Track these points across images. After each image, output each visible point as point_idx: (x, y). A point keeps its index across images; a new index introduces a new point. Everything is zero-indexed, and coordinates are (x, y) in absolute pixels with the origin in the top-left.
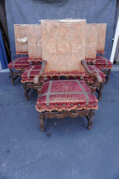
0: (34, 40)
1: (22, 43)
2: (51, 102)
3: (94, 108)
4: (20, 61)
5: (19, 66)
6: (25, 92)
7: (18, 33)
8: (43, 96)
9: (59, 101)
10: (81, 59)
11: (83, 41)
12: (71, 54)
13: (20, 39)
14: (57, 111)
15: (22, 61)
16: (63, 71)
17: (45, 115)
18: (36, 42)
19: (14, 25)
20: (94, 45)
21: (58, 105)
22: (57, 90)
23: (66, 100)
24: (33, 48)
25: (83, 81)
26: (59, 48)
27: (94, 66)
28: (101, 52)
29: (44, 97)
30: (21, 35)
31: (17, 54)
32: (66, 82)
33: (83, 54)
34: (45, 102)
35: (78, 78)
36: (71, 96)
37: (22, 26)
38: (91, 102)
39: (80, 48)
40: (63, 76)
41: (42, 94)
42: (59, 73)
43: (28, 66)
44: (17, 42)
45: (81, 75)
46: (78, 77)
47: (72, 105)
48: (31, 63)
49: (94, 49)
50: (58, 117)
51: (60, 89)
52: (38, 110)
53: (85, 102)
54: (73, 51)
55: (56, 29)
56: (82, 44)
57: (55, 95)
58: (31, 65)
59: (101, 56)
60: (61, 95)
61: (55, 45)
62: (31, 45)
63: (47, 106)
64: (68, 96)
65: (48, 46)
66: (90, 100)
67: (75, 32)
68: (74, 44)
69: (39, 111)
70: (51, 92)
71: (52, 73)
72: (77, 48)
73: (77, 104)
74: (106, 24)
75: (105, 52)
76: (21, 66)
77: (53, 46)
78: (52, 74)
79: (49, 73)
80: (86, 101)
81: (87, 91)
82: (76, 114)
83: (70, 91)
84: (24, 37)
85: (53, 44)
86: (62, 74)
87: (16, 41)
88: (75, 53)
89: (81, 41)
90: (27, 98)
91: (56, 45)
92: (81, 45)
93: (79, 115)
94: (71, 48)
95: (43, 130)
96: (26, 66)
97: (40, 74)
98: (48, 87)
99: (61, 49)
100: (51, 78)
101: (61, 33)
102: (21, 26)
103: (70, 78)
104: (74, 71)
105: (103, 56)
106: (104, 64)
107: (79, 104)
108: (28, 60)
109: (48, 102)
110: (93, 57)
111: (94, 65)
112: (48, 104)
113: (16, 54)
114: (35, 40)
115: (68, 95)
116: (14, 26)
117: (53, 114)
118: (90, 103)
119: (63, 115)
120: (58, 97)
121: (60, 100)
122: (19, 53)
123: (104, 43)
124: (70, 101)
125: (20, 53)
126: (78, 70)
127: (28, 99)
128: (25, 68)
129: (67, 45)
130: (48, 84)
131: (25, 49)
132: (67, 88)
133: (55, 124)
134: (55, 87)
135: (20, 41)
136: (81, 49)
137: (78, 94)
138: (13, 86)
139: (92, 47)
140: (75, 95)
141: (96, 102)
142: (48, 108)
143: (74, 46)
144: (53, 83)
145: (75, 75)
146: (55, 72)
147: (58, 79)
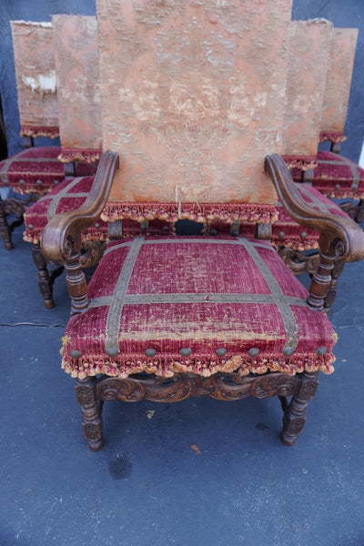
0: (81, 76)
1: (42, 93)
2: (128, 336)
3: (316, 369)
4: (32, 160)
5: (25, 178)
6: (40, 277)
7: (27, 56)
8: (95, 310)
9: (164, 333)
10: (263, 150)
11: (275, 74)
12: (225, 130)
13: (33, 76)
14: (152, 376)
15: (40, 160)
16: (189, 198)
17: (102, 391)
18: (88, 87)
19: (12, 22)
20: (312, 103)
21: (158, 350)
22: (157, 280)
23: (195, 329)
24: (75, 109)
25: (269, 245)
26: (174, 100)
27: (309, 185)
28: (333, 135)
29: (98, 315)
30: (38, 63)
31: (25, 136)
32: (197, 247)
33: (274, 134)
34: (101, 335)
35: (249, 230)
36: (220, 312)
37: (41, 27)
38: (306, 342)
39: (264, 104)
40: (186, 221)
41: (92, 296)
42: (171, 209)
43: (61, 179)
44: (22, 90)
45: (262, 220)
46: (247, 226)
47: (222, 351)
48: (70, 169)
49: (312, 122)
50: (157, 396)
51: (173, 277)
52: (68, 371)
53: (282, 342)
54: (232, 116)
55: (162, 12)
56: (274, 86)
57: (148, 307)
58: (68, 174)
59: (331, 150)
60: (172, 306)
61: (155, 85)
62: (67, 96)
63: (111, 356)
64: (204, 312)
65: (128, 90)
66: (305, 335)
67: (245, 30)
68: (237, 85)
69: (74, 374)
70: (132, 289)
71: (141, 206)
72: (252, 103)
73: (244, 348)
74: (354, 32)
75: (345, 138)
76: (35, 179)
77: (148, 91)
78: (142, 210)
79: (131, 208)
80: (284, 337)
81: (289, 289)
82: (236, 388)
83: (216, 290)
84: (48, 70)
85: (147, 83)
86: (183, 211)
87: (19, 87)
88: (241, 125)
89: (268, 74)
90: (47, 302)
91: (160, 87)
92: (270, 90)
93: (250, 390)
94: (224, 103)
95: (97, 445)
96: (51, 179)
97: (81, 208)
98: (118, 269)
99: (181, 107)
100: (142, 227)
101: (182, 34)
102: (35, 26)
103: (215, 231)
104: (232, 202)
105: (337, 152)
106: (344, 179)
107: (254, 351)
108: (60, 157)
109: (111, 335)
110: (306, 153)
111: (308, 181)
112: (112, 346)
113: (21, 133)
114: (85, 79)
115: (204, 309)
116: (13, 27)
117: (137, 388)
118: (303, 345)
119: (180, 392)
120: (159, 316)
121: (167, 329)
122: (30, 133)
123: (344, 104)
124: (211, 336)
125: (36, 130)
126: (249, 198)
127: (53, 305)
128: (48, 187)
129: (209, 87)
130: (124, 251)
131: (52, 116)
132: (200, 273)
133: (149, 417)
134: (152, 266)
135: (34, 86)
136: (266, 109)
137: (249, 306)
138: (6, 252)
139: (305, 110)
140: (237, 306)
141: (331, 342)
142: (115, 365)
143: (238, 95)
144: (143, 248)
145: (236, 217)
146: (153, 204)
147: (166, 234)
